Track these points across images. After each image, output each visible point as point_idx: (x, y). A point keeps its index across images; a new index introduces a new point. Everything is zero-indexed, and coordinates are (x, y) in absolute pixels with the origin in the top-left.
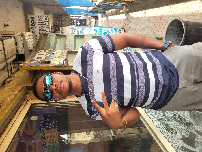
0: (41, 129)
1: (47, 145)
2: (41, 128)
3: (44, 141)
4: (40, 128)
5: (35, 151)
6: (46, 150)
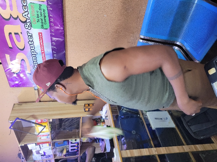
1: (29, 1)
5: (11, 9)
6: (27, 11)
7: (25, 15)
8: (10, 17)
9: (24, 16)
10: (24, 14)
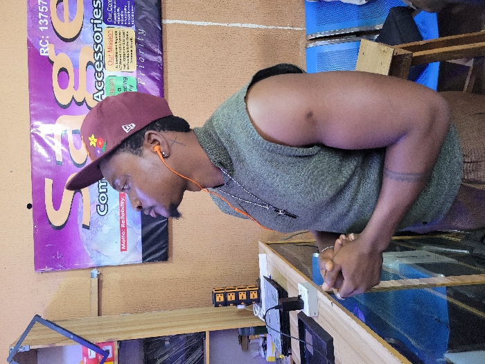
0: (94, 24)
1: (107, 73)
2: (96, 21)
3: (99, 60)
4: (92, 21)
5: (76, 87)
6: (102, 90)
7: (98, 97)
8: (71, 102)
9: (95, 98)
10: (95, 95)
